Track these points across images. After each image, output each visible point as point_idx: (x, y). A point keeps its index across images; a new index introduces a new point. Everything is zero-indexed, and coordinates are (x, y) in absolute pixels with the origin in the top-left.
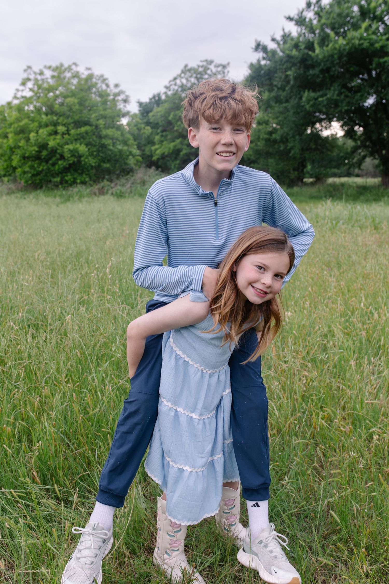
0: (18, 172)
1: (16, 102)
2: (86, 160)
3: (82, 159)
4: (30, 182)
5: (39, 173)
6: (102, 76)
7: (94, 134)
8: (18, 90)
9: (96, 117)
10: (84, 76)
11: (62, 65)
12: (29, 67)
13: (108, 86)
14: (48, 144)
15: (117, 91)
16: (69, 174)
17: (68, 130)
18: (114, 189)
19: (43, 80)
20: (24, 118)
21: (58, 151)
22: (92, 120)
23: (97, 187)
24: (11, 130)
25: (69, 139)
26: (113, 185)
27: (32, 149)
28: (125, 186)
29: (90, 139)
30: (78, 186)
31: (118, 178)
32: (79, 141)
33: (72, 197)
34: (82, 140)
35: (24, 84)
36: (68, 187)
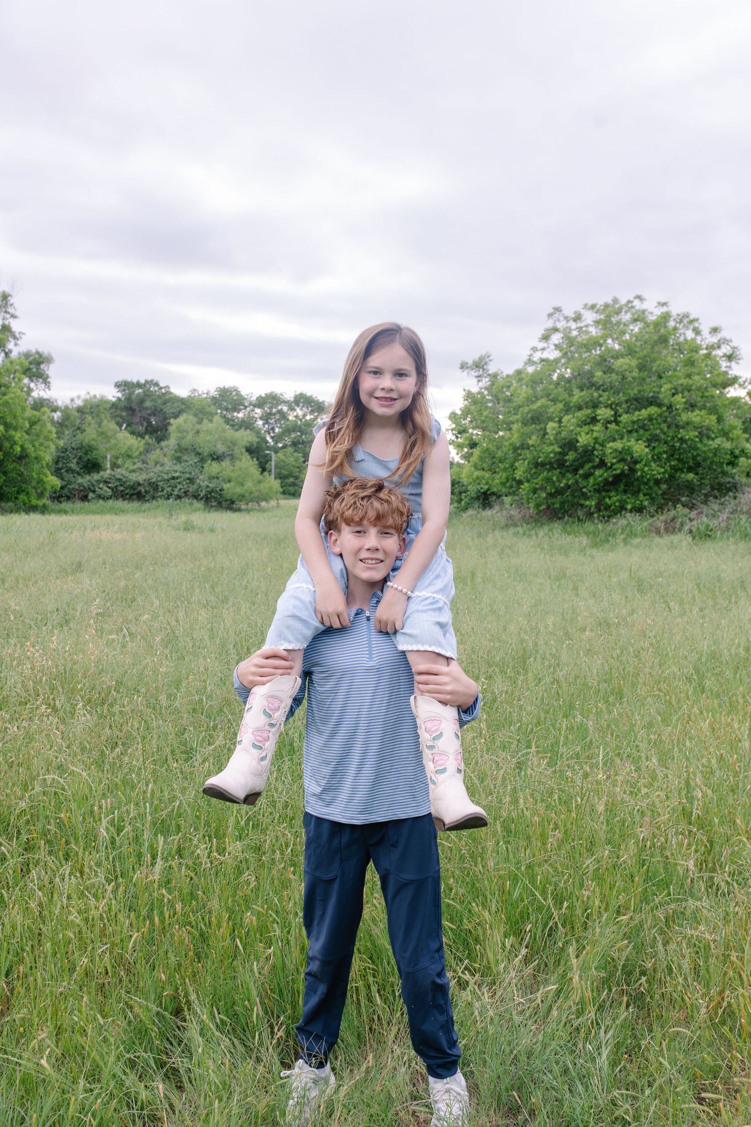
0: (524, 490)
1: (530, 370)
2: (646, 469)
3: (638, 466)
4: (544, 507)
5: (560, 492)
6: (686, 316)
7: (665, 422)
8: (534, 349)
9: (670, 390)
10: (652, 318)
11: (615, 301)
12: (558, 310)
13: (697, 332)
14: (577, 441)
15: (714, 340)
16: (613, 494)
17: (616, 415)
18: (695, 523)
19: (580, 329)
20: (542, 397)
21: (595, 453)
22: (661, 396)
23: (662, 518)
24: (517, 417)
25: (617, 431)
26: (693, 514)
27: (550, 449)
28: (719, 517)
29: (657, 429)
30: (628, 515)
31: (705, 502)
32: (635, 434)
33: (614, 535)
34: (641, 432)
35: (546, 338)
36: (609, 517)
